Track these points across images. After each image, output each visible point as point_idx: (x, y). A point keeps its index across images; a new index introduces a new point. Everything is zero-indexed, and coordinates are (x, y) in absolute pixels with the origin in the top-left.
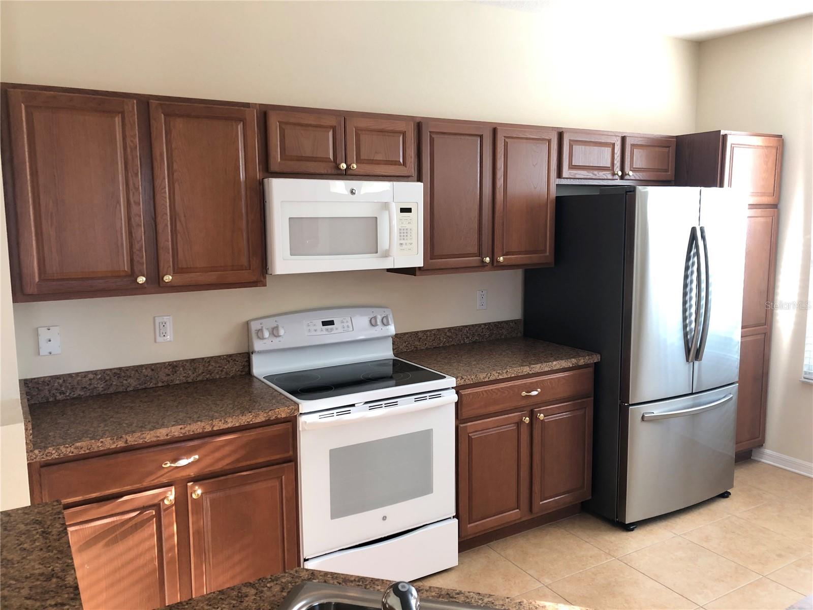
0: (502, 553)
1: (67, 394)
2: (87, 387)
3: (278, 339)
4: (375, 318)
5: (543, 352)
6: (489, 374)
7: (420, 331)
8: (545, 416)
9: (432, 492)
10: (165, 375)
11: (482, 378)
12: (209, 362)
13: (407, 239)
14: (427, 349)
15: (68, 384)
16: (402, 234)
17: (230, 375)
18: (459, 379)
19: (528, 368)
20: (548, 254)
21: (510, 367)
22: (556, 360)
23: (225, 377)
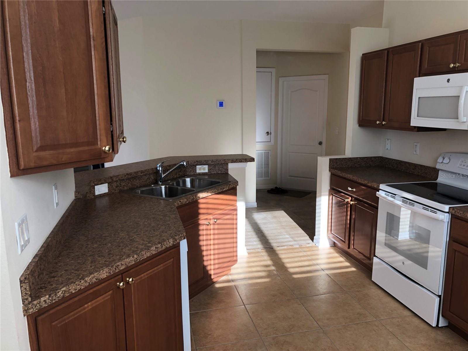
1: (389, 166)
12: (426, 168)
18: (451, 209)
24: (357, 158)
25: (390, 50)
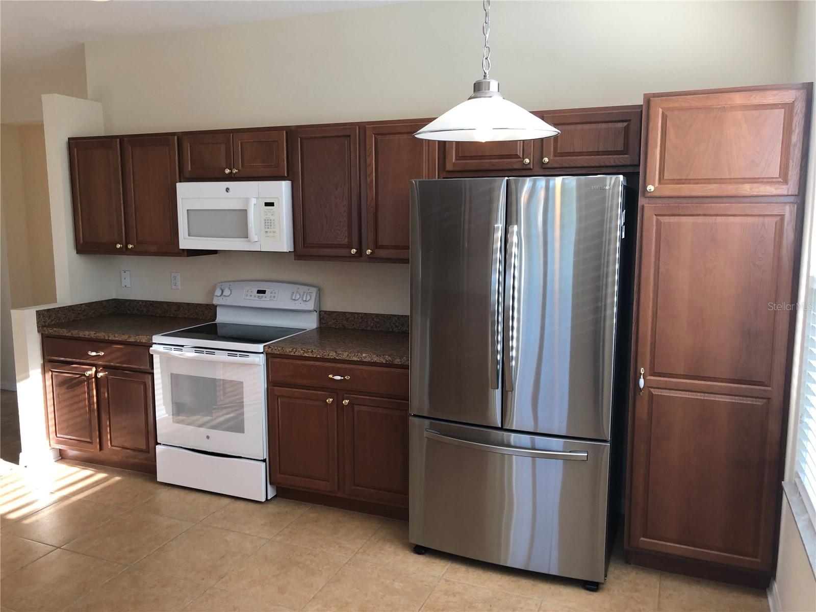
3: (225, 298)
9: (244, 433)
11: (288, 351)
13: (271, 228)
16: (267, 224)
18: (267, 347)
19: (335, 354)
24: (81, 305)
25: (126, 139)
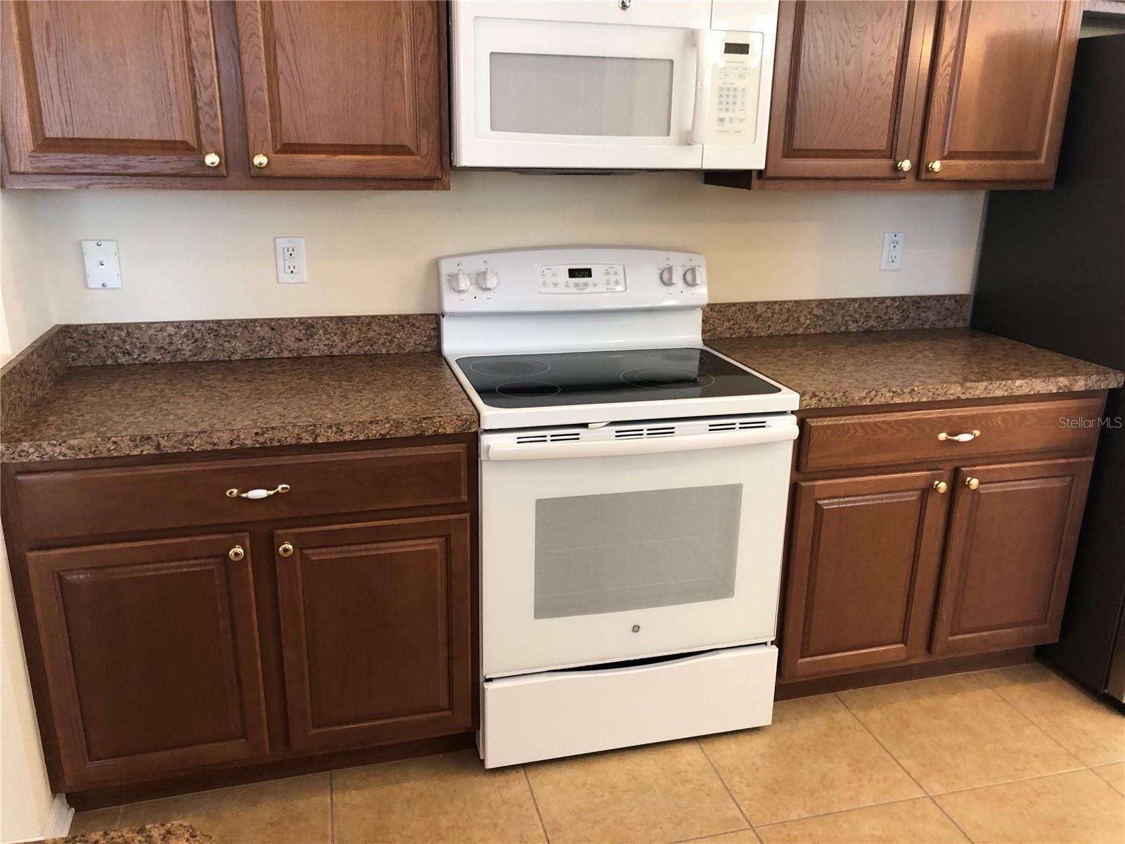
0: (860, 714)
1: (135, 357)
2: (166, 347)
3: (487, 294)
4: (670, 270)
5: (999, 359)
6: (874, 393)
7: (761, 303)
8: (980, 483)
9: (733, 596)
10: (293, 339)
11: (857, 398)
12: (369, 324)
13: (734, 110)
14: (771, 336)
15: (134, 340)
16: (724, 99)
17: (404, 350)
18: (807, 397)
19: (959, 388)
20: (1042, 160)
21: (920, 382)
22: (1023, 376)
23: (397, 353)
